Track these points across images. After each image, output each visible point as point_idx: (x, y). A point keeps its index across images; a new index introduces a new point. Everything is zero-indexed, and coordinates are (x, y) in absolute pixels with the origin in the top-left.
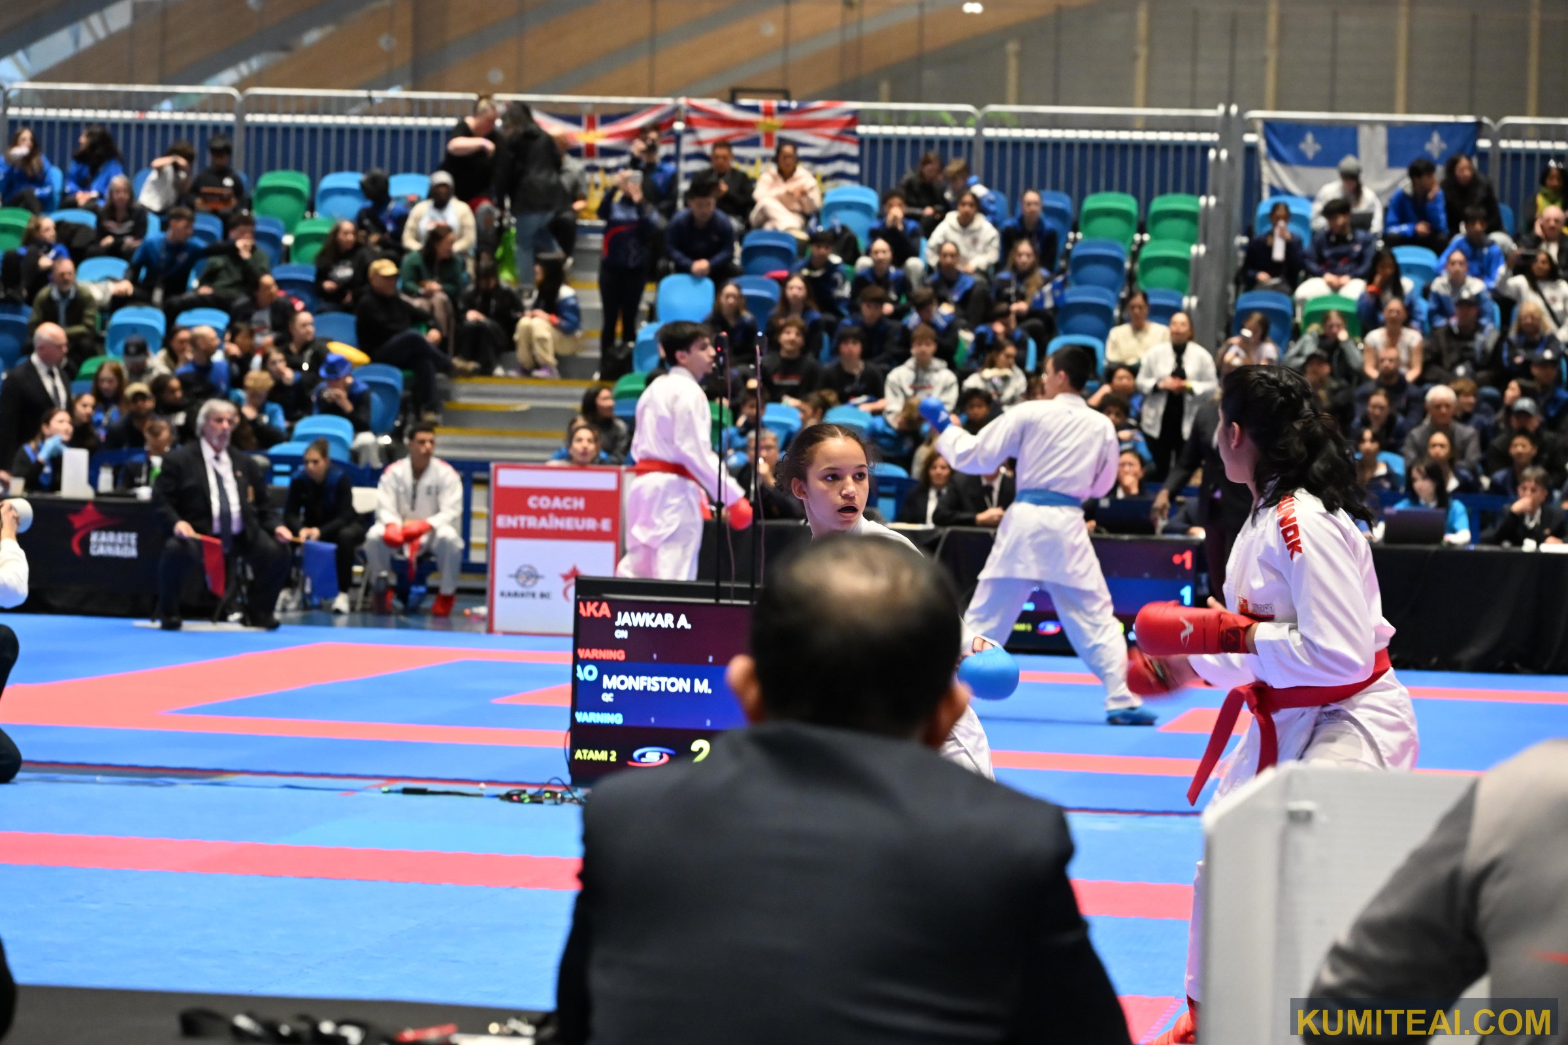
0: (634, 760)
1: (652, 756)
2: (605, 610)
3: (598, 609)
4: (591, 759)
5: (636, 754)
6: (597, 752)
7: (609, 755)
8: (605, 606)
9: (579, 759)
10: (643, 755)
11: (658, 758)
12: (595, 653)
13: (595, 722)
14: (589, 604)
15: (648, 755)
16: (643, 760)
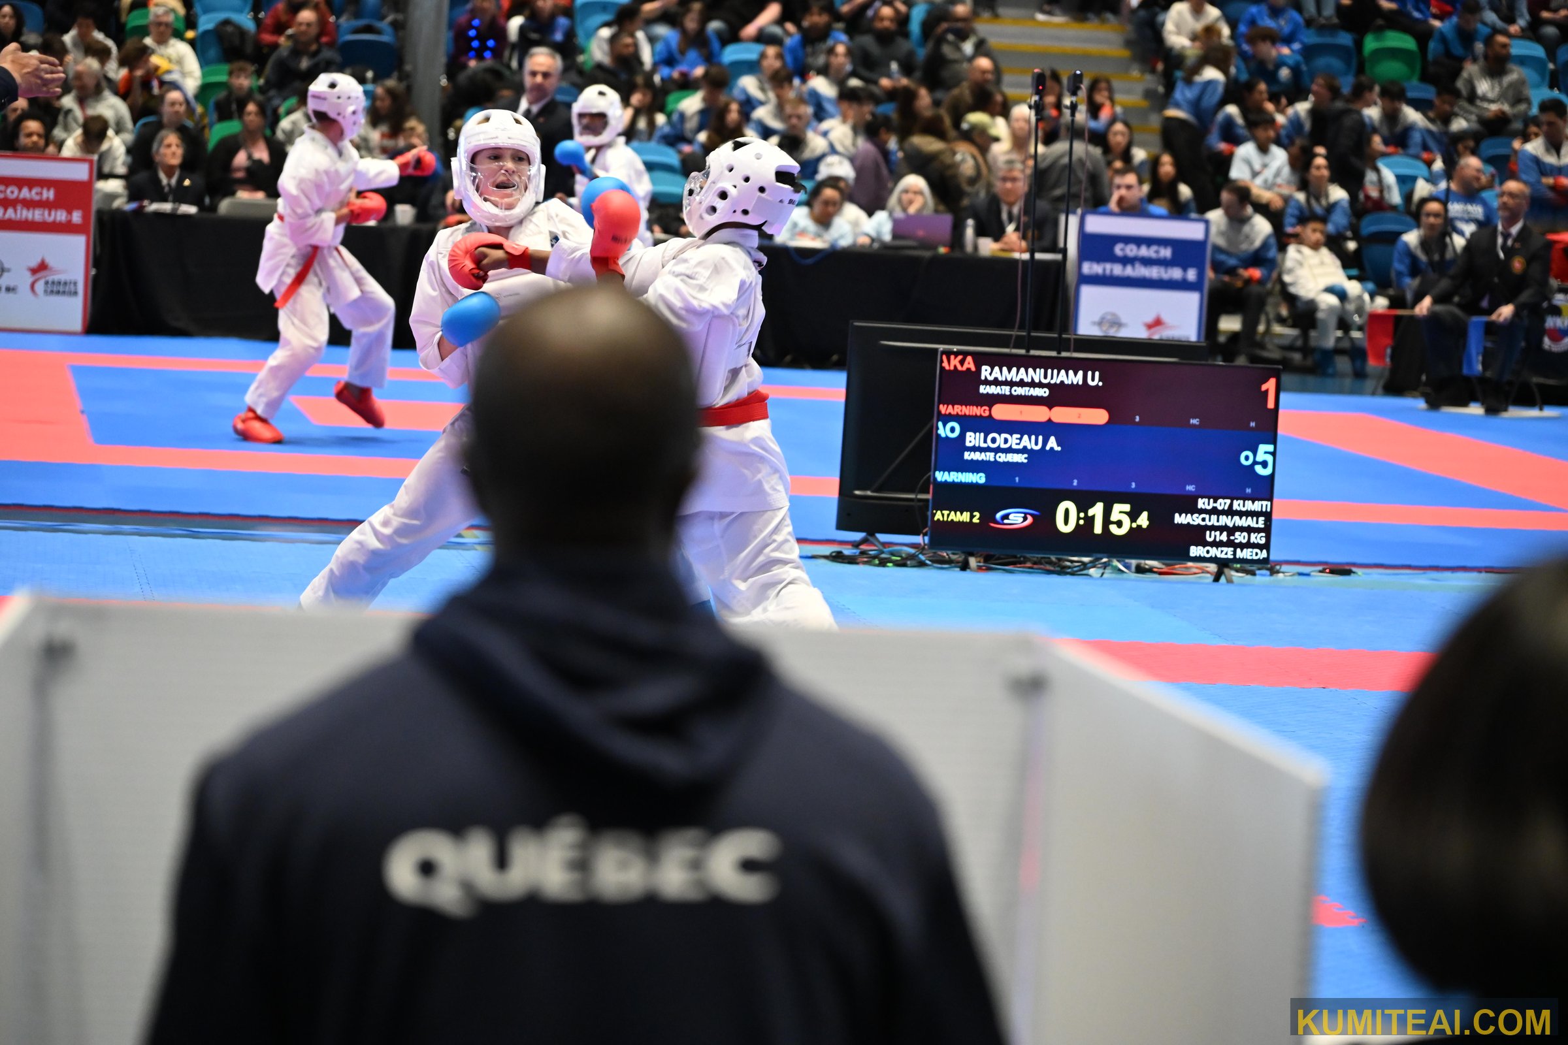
0: (997, 523)
1: (1016, 518)
2: (970, 363)
3: (962, 362)
4: (952, 520)
5: (999, 515)
6: (958, 513)
7: (972, 517)
8: (969, 359)
9: (939, 519)
10: (1006, 517)
11: (1022, 519)
12: (958, 409)
13: (956, 480)
14: (952, 357)
15: (1011, 517)
16: (1006, 521)
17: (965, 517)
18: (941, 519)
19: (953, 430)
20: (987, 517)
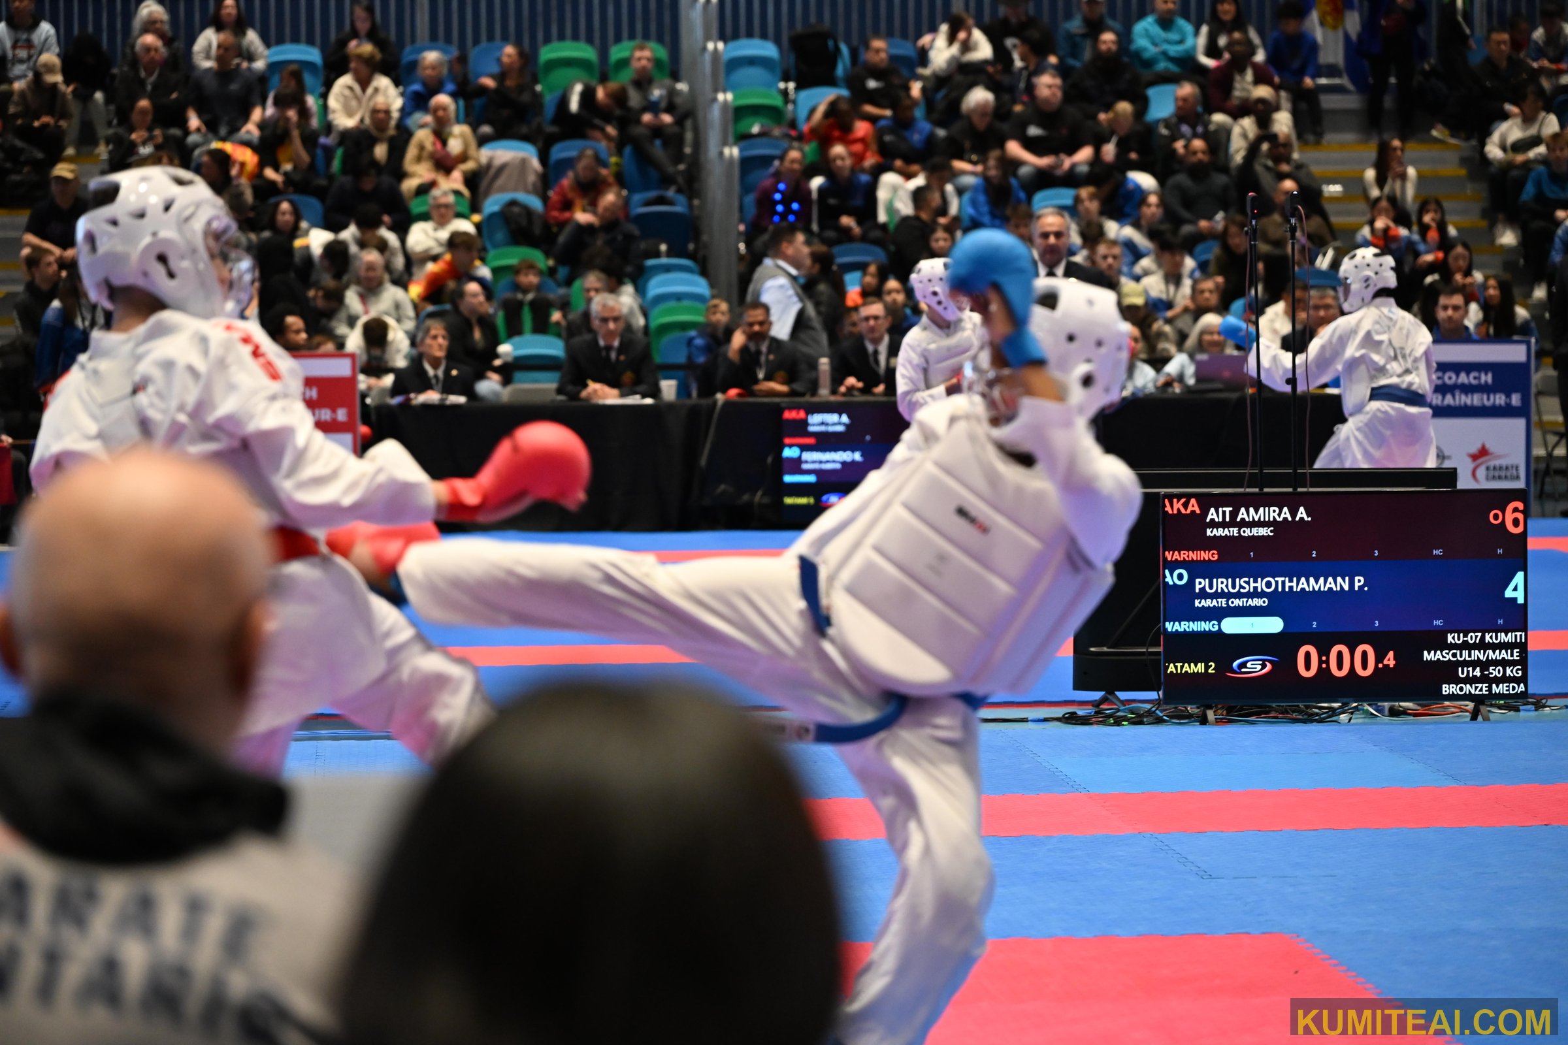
0: (1236, 672)
1: (1255, 666)
2: (1194, 506)
3: (1185, 505)
4: (1186, 672)
5: (1235, 664)
6: (1192, 665)
7: (1207, 667)
8: (1193, 501)
9: (1172, 672)
10: (1244, 665)
11: (1260, 667)
12: (1184, 555)
13: (1187, 630)
14: (1175, 500)
15: (1249, 665)
16: (1243, 670)
17: (1200, 668)
18: (1175, 672)
19: (1180, 577)
20: (1224, 666)
